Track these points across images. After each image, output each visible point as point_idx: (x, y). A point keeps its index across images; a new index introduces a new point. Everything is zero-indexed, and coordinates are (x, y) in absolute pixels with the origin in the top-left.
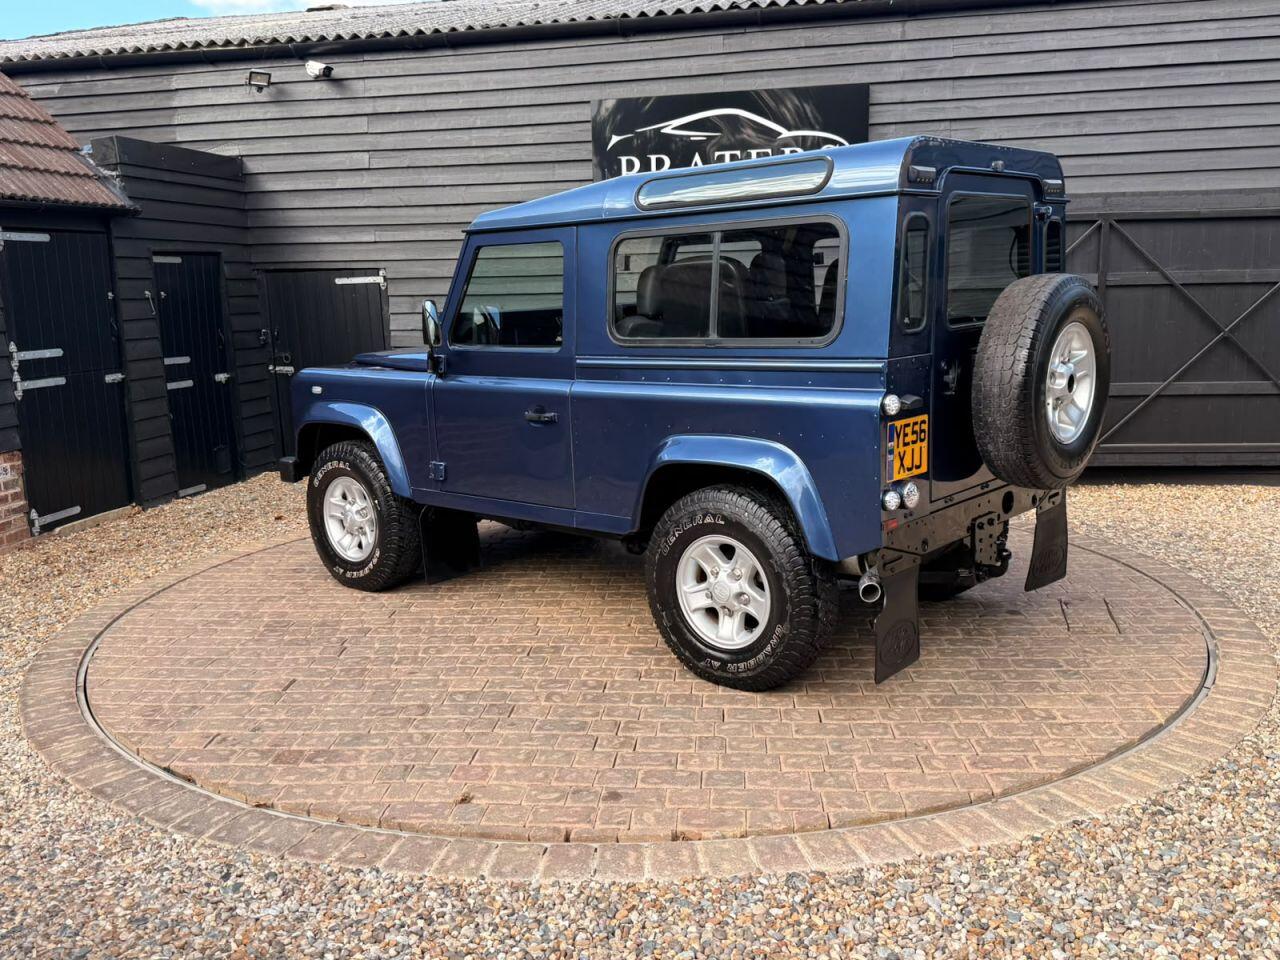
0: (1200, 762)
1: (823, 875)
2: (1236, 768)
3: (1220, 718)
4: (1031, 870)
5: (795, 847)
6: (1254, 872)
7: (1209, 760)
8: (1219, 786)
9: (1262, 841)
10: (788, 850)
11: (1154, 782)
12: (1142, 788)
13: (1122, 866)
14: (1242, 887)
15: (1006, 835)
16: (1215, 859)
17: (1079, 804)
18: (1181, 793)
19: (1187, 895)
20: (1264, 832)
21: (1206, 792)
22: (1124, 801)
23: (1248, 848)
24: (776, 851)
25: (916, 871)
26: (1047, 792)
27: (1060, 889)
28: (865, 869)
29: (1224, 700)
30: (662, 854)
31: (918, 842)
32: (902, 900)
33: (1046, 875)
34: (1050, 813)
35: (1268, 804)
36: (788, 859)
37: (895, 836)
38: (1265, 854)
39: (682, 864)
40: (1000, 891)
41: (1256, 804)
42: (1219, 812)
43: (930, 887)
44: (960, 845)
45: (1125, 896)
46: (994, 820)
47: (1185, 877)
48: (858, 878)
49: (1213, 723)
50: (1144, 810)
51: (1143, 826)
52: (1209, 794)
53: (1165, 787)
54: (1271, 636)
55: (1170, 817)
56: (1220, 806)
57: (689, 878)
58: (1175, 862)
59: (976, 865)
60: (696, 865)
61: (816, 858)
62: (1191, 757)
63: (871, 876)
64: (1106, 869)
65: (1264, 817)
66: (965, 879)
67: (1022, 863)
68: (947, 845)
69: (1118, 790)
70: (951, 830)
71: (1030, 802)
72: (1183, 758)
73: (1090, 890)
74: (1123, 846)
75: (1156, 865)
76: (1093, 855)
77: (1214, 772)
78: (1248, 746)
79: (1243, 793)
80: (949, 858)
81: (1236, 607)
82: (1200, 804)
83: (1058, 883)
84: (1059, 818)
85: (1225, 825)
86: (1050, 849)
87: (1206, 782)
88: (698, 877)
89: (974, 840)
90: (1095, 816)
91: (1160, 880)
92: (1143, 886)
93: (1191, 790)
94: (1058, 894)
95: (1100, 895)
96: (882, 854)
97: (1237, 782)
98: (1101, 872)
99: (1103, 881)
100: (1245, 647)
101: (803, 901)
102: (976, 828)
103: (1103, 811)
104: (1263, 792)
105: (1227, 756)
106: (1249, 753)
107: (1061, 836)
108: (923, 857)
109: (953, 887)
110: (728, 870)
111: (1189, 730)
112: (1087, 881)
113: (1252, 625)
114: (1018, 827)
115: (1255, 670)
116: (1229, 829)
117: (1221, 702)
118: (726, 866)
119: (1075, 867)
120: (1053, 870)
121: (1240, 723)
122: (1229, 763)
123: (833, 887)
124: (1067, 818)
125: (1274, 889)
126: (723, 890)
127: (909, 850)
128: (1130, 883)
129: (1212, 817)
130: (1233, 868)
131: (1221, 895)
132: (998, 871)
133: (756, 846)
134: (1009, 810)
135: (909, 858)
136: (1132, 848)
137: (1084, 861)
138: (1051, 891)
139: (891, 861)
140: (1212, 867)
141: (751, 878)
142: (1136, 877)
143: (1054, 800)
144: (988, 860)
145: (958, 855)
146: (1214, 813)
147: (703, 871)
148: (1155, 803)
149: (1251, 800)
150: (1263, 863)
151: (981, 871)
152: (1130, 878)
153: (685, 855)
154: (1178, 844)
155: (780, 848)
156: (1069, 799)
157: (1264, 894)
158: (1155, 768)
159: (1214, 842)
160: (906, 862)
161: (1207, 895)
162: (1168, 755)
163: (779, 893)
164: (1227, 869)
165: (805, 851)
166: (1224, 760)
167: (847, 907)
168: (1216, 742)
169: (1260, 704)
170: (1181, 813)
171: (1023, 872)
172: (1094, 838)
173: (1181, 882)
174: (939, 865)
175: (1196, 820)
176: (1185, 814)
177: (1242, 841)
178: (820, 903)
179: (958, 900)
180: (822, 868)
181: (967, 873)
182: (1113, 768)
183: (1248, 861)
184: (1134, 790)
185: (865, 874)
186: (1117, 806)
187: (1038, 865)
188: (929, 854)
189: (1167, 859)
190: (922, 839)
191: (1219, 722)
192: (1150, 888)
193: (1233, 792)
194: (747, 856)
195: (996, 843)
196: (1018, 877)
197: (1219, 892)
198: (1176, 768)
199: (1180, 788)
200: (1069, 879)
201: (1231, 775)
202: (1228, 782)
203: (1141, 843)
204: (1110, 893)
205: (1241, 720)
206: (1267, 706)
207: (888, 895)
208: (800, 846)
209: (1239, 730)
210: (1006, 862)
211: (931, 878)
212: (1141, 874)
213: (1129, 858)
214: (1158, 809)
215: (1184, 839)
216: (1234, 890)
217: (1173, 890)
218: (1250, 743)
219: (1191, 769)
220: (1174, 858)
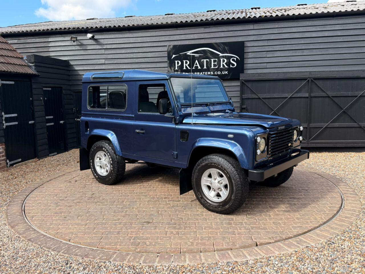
0: (341, 229)
1: (237, 262)
2: (351, 231)
3: (346, 217)
4: (295, 260)
5: (229, 255)
6: (357, 260)
7: (343, 229)
8: (346, 236)
9: (359, 251)
10: (227, 255)
11: (328, 235)
12: (325, 237)
13: (320, 259)
14: (354, 264)
15: (288, 250)
16: (346, 256)
17: (308, 241)
18: (336, 238)
19: (339, 267)
20: (359, 249)
21: (343, 238)
22: (320, 240)
23: (355, 253)
24: (224, 256)
25: (263, 261)
26: (298, 238)
27: (303, 265)
28: (249, 260)
29: (347, 212)
30: (191, 257)
31: (263, 253)
32: (259, 269)
33: (299, 261)
34: (300, 244)
35: (360, 241)
36: (227, 258)
37: (257, 251)
38: (360, 255)
39: (197, 260)
40: (287, 266)
41: (357, 241)
42: (347, 243)
43: (267, 265)
44: (275, 253)
45: (321, 267)
46: (284, 246)
47: (338, 261)
48: (247, 263)
49: (344, 219)
50: (326, 243)
51: (326, 247)
52: (344, 238)
53: (332, 236)
54: (359, 194)
55: (333, 245)
56: (347, 242)
57: (199, 263)
58: (335, 258)
59: (279, 259)
60: (201, 260)
61: (235, 257)
62: (338, 228)
63: (250, 262)
64: (316, 260)
65: (359, 245)
66: (277, 263)
67: (292, 258)
68: (271, 253)
69: (319, 238)
70: (272, 249)
71: (294, 241)
72: (336, 229)
73: (312, 266)
74: (321, 253)
75: (330, 258)
76: (312, 256)
77: (345, 232)
78: (354, 225)
79: (353, 238)
80: (272, 257)
81: (349, 186)
82: (341, 241)
83: (303, 264)
84: (303, 245)
85: (348, 247)
86: (300, 254)
87: (343, 235)
88: (202, 263)
89: (279, 252)
90: (312, 245)
91: (331, 262)
92: (326, 264)
93: (339, 237)
94: (303, 267)
95: (314, 267)
96: (253, 256)
97: (352, 235)
98: (315, 260)
99: (315, 263)
100: (352, 197)
101: (231, 269)
102: (279, 249)
103: (315, 243)
104: (359, 238)
105: (348, 228)
106: (354, 227)
107: (303, 251)
108: (265, 257)
109: (273, 265)
110: (210, 261)
111: (338, 221)
112: (311, 263)
113: (354, 191)
114: (291, 248)
115: (355, 204)
116: (350, 248)
117: (346, 213)
118: (210, 260)
119: (307, 259)
120: (301, 260)
121: (352, 219)
122: (349, 230)
123: (240, 265)
124: (305, 246)
125: (363, 265)
126: (209, 267)
127: (261, 255)
128: (323, 263)
129: (345, 245)
130: (351, 259)
131: (348, 267)
132: (286, 260)
133: (218, 254)
134: (288, 243)
135: (261, 257)
136: (323, 254)
137: (310, 257)
138: (301, 266)
139: (256, 258)
140: (346, 259)
141: (217, 263)
142: (324, 262)
143: (301, 240)
144: (283, 257)
145: (275, 256)
146: (345, 244)
147: (203, 261)
148: (329, 241)
149: (356, 240)
150: (359, 258)
151: (281, 260)
152: (323, 262)
153: (198, 257)
154: (336, 252)
155: (225, 255)
156: (305, 240)
157: (360, 266)
158: (328, 231)
159: (346, 252)
160: (260, 258)
161: (344, 266)
162: (332, 228)
163: (225, 267)
164: (350, 259)
165: (231, 255)
166: (348, 229)
167: (244, 271)
168: (345, 224)
169: (357, 213)
170: (336, 244)
171: (293, 261)
172: (312, 251)
173: (337, 263)
174: (269, 259)
175: (340, 246)
176: (337, 244)
177: (353, 251)
178: (236, 270)
179: (275, 268)
180: (237, 260)
181: (277, 261)
182: (317, 231)
183: (355, 257)
184: (323, 238)
185: (249, 262)
186: (318, 242)
187: (297, 259)
188: (266, 256)
189: (333, 256)
190: (264, 252)
191: (346, 218)
192: (328, 265)
193: (350, 238)
194: (215, 257)
195: (285, 253)
196: (291, 262)
197: (348, 266)
198: (334, 231)
199: (336, 237)
200: (306, 262)
201: (350, 233)
202: (349, 235)
203: (325, 252)
204: (317, 266)
205: (352, 218)
206: (359, 214)
207: (255, 268)
208: (230, 254)
209: (352, 221)
210: (288, 258)
211: (267, 263)
212: (326, 261)
213: (322, 257)
214: (330, 243)
215: (337, 251)
216: (352, 265)
217: (335, 265)
218: (354, 224)
219: (338, 231)
220: (335, 256)
